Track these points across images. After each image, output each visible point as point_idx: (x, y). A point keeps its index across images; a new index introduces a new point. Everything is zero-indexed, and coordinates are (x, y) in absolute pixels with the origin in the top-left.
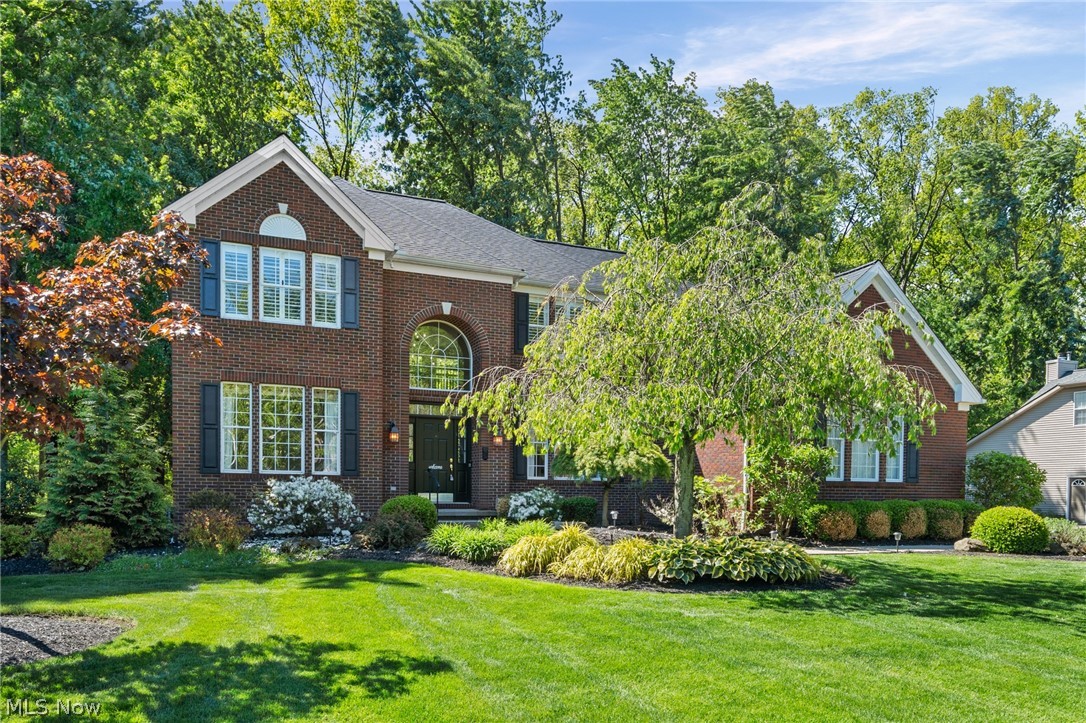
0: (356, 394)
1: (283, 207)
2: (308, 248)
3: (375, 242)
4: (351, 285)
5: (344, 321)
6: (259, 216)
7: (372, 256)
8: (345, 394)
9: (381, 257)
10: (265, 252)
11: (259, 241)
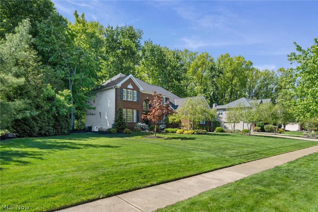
0: (138, 111)
1: (130, 84)
2: (133, 90)
3: (141, 89)
4: (138, 95)
5: (137, 100)
6: (127, 85)
7: (140, 91)
8: (137, 111)
9: (142, 91)
10: (128, 90)
11: (127, 89)
